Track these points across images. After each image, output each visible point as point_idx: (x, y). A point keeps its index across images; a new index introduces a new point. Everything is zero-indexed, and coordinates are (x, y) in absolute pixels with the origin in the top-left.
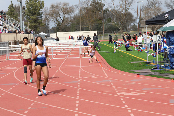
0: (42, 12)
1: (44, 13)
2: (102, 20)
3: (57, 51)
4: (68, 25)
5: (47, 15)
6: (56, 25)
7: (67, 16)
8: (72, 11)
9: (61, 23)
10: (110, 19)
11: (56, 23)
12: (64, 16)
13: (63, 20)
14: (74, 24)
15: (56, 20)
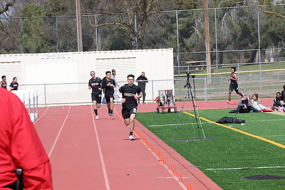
14: (36, 10)
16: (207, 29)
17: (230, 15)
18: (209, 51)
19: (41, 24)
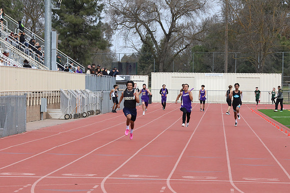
0: (102, 5)
1: (107, 7)
5: (116, 12)
7: (181, 21)
8: (201, 7)
12: (174, 21)
13: (170, 33)
15: (148, 33)
19: (202, 56)
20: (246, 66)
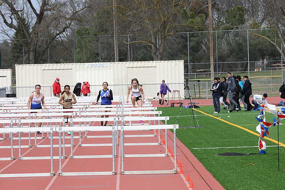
2: (207, 16)
3: (16, 143)
4: (64, 36)
6: (12, 32)
9: (32, 25)
10: (240, 9)
11: (11, 26)
13: (42, 13)
14: (86, 31)
15: (12, 14)
16: (211, 45)
17: (228, 36)
18: (213, 62)
19: (89, 41)
20: (145, 52)
